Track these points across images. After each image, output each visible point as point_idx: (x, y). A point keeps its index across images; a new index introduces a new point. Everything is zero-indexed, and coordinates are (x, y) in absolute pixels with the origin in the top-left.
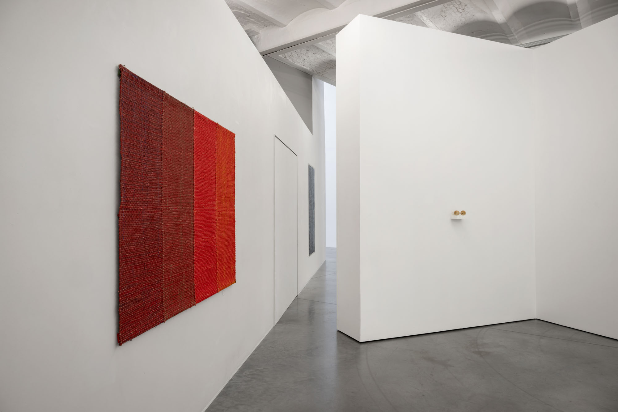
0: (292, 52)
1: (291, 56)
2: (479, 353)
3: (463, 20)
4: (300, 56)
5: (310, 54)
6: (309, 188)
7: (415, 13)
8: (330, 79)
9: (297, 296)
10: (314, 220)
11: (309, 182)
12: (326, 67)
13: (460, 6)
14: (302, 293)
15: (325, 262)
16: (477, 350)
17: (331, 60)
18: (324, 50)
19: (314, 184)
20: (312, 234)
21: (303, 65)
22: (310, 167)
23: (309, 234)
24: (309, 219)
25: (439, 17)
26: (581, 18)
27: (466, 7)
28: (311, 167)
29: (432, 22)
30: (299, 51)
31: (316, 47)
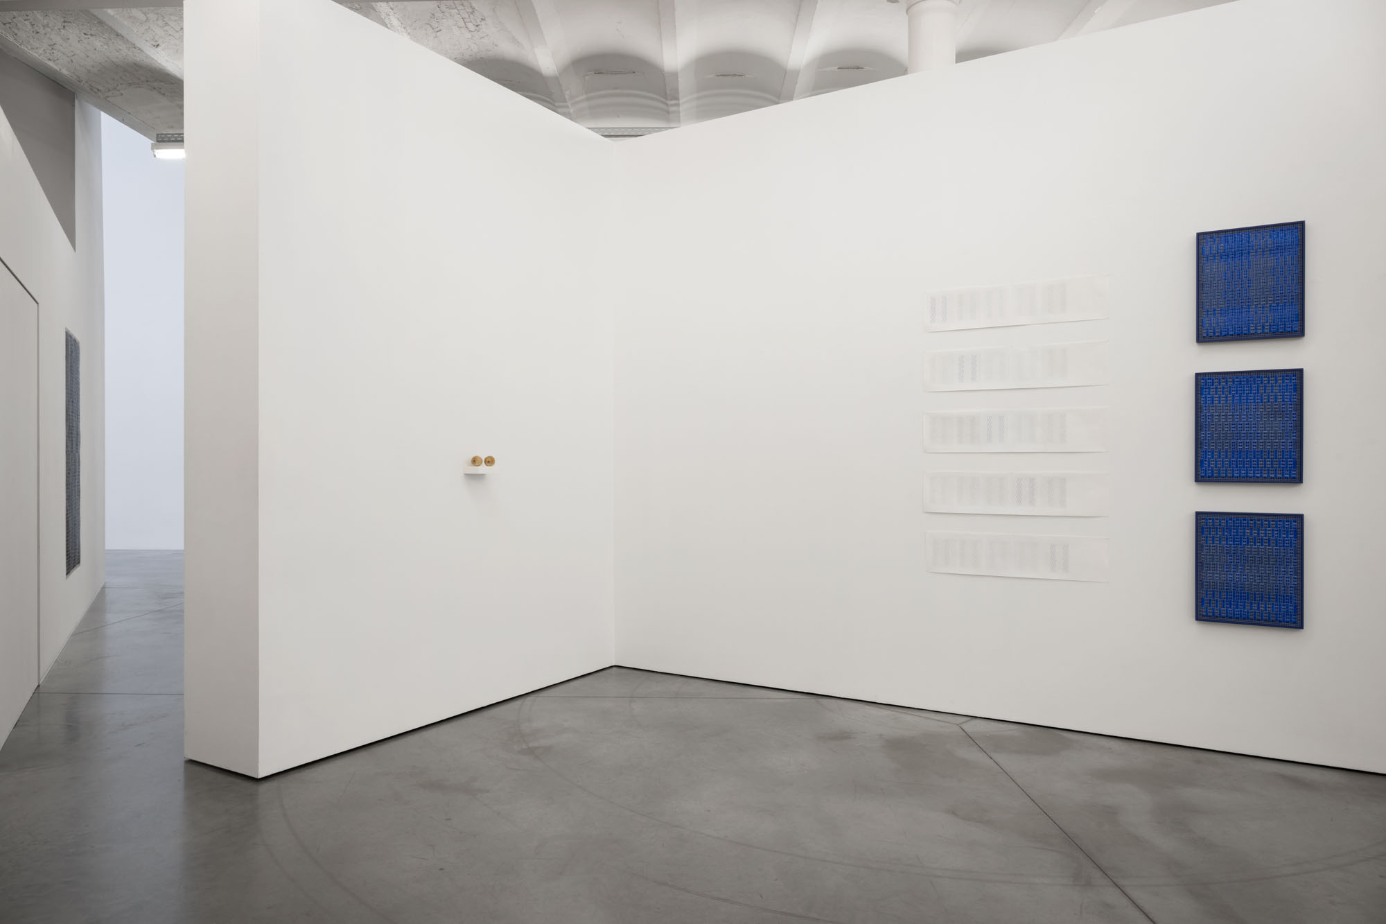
0: (15, 13)
1: (10, 23)
2: (531, 751)
3: (475, 49)
4: (42, 31)
5: (73, 33)
6: (67, 393)
7: (373, 4)
8: (129, 113)
9: (39, 686)
10: (79, 479)
11: (67, 378)
12: (121, 78)
13: (472, 16)
14: (51, 676)
15: (104, 588)
16: (524, 746)
17: (135, 64)
18: (124, 33)
19: (78, 384)
20: (75, 517)
21: (50, 60)
22: (69, 338)
23: (67, 518)
24: (67, 477)
25: (426, 30)
26: (681, 101)
27: (483, 23)
28: (71, 337)
29: (409, 34)
30: (39, 16)
31: (97, 18)
